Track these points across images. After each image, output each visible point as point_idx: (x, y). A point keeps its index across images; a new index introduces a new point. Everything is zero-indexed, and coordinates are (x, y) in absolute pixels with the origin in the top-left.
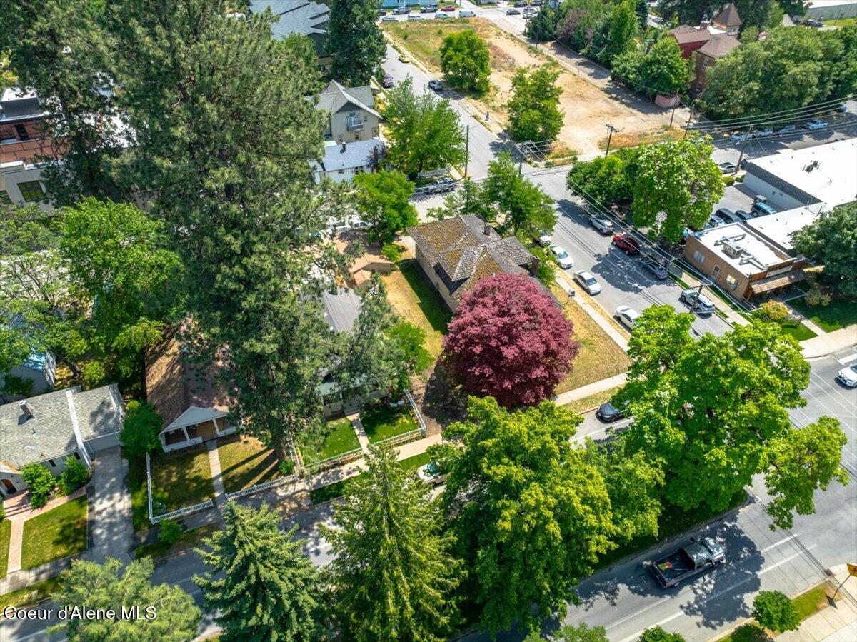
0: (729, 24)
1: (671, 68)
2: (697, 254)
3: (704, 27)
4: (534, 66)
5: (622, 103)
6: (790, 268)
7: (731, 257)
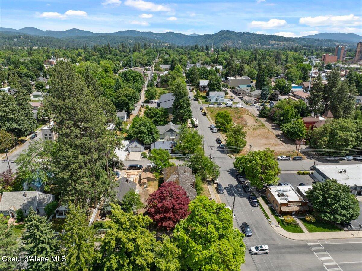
0: (327, 116)
1: (299, 130)
2: (269, 194)
3: (317, 117)
4: (254, 125)
5: (281, 140)
6: (300, 204)
7: (279, 196)
